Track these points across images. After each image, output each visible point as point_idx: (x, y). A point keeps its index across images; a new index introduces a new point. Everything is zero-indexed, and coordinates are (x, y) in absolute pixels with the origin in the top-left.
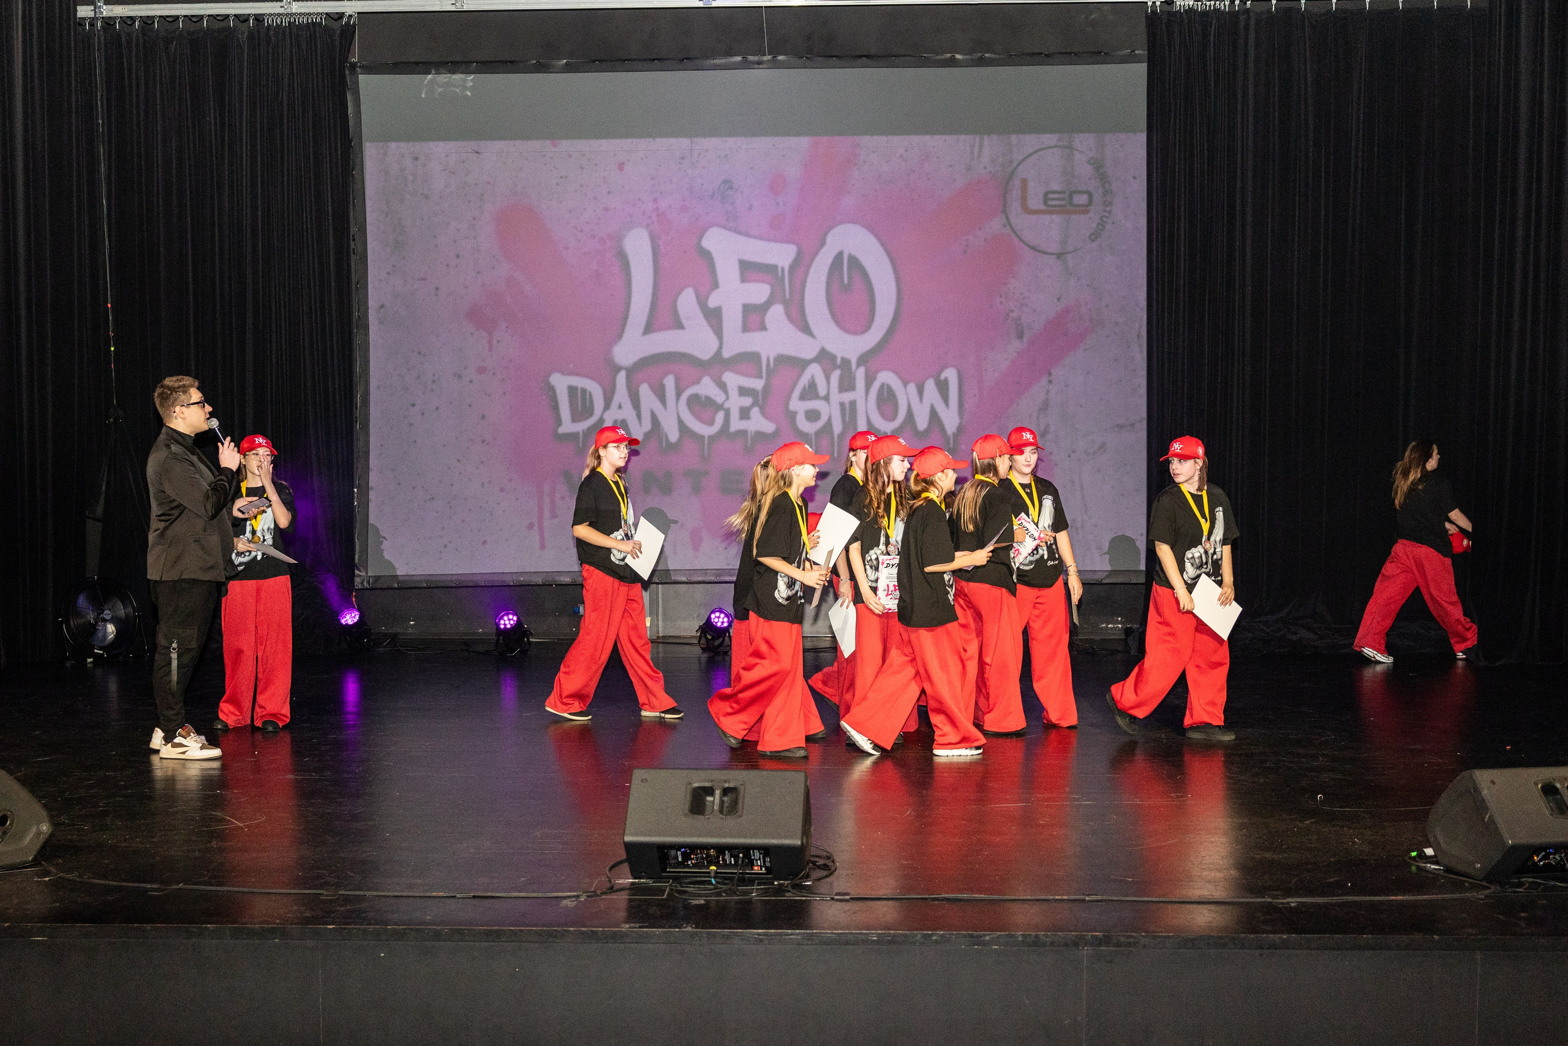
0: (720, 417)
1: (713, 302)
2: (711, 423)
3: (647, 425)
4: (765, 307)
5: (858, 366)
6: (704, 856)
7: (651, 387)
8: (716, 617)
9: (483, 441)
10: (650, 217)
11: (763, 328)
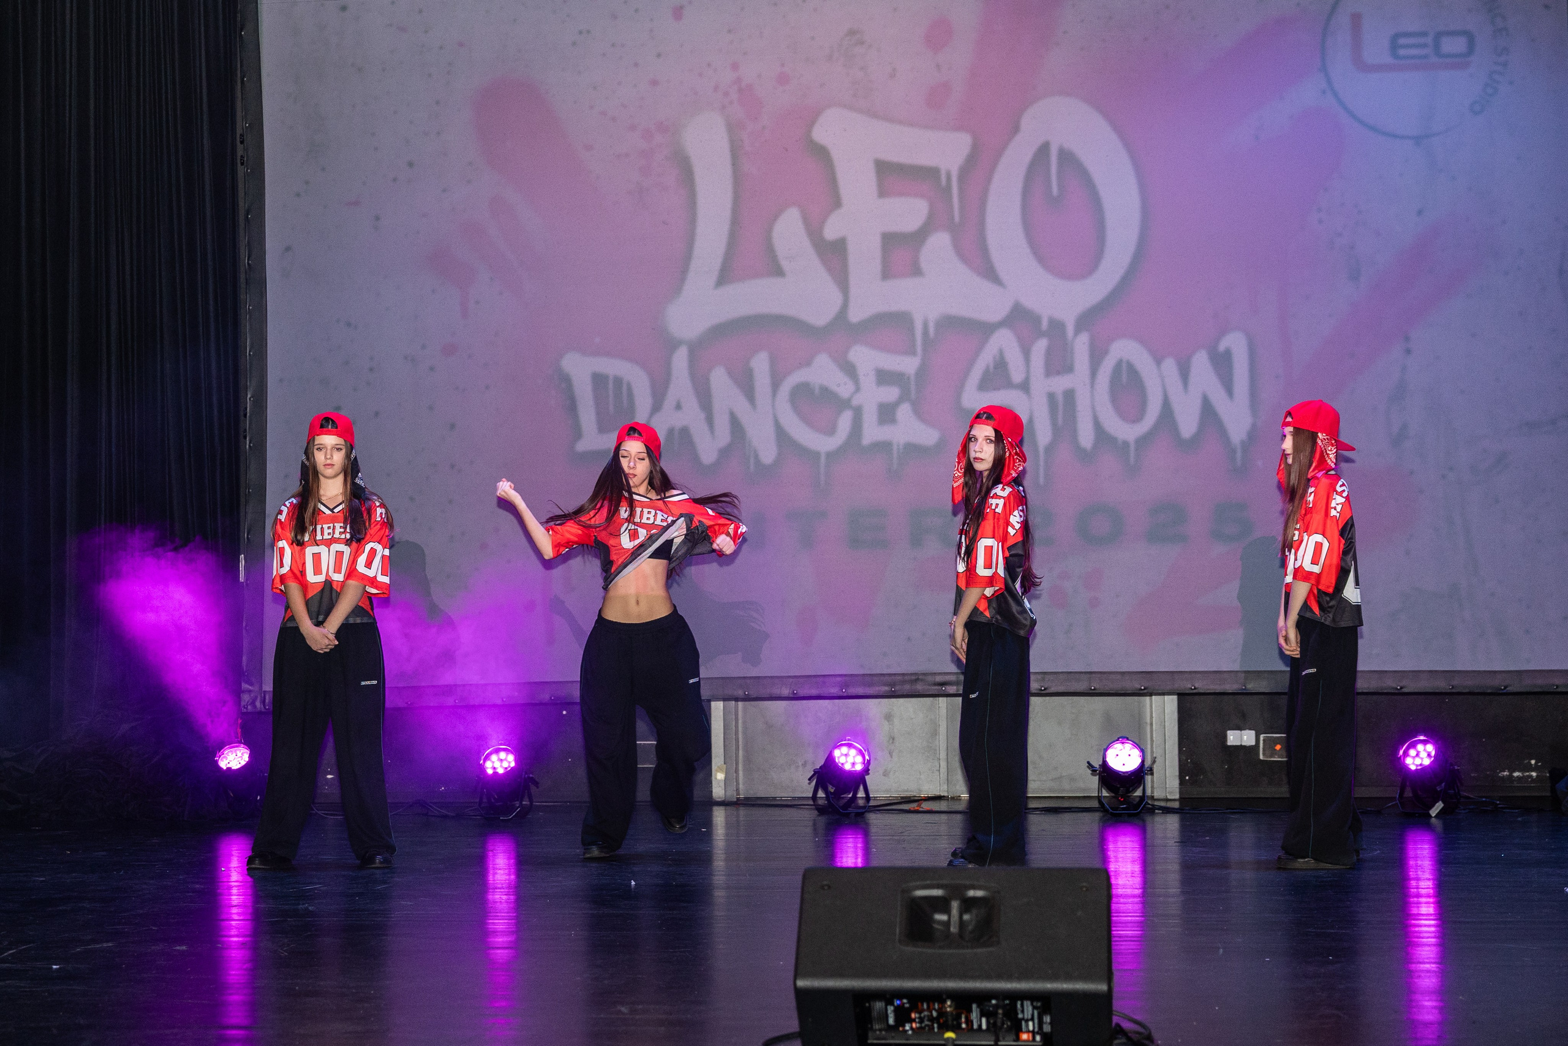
0: (845, 422)
1: (831, 232)
2: (831, 431)
3: (723, 436)
4: (919, 237)
5: (1078, 330)
6: (935, 1014)
7: (730, 373)
8: (842, 755)
9: (453, 466)
10: (726, 94)
11: (916, 271)
